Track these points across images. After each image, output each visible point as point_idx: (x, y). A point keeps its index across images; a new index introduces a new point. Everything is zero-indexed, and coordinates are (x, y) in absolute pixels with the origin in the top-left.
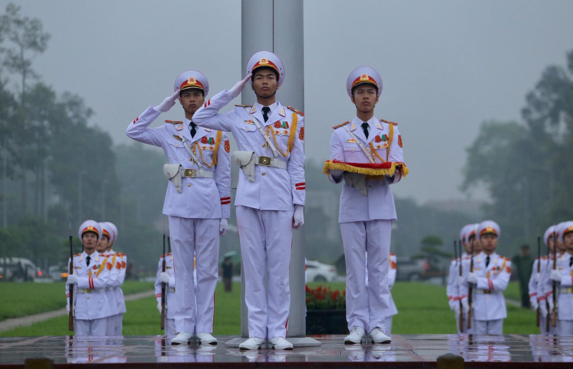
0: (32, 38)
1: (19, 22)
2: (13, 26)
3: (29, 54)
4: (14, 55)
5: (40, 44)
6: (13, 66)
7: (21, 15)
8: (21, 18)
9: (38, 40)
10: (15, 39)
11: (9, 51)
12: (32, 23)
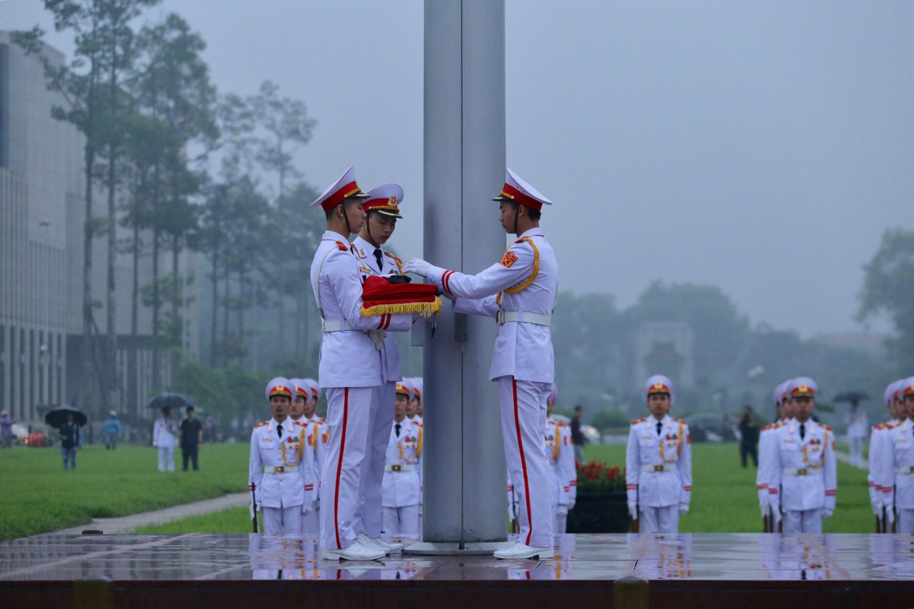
0: (294, 125)
1: (277, 105)
2: (269, 111)
3: (288, 146)
4: (270, 147)
5: (303, 133)
6: (269, 161)
7: (280, 95)
8: (280, 99)
9: (301, 127)
10: (272, 127)
11: (264, 143)
12: (293, 105)
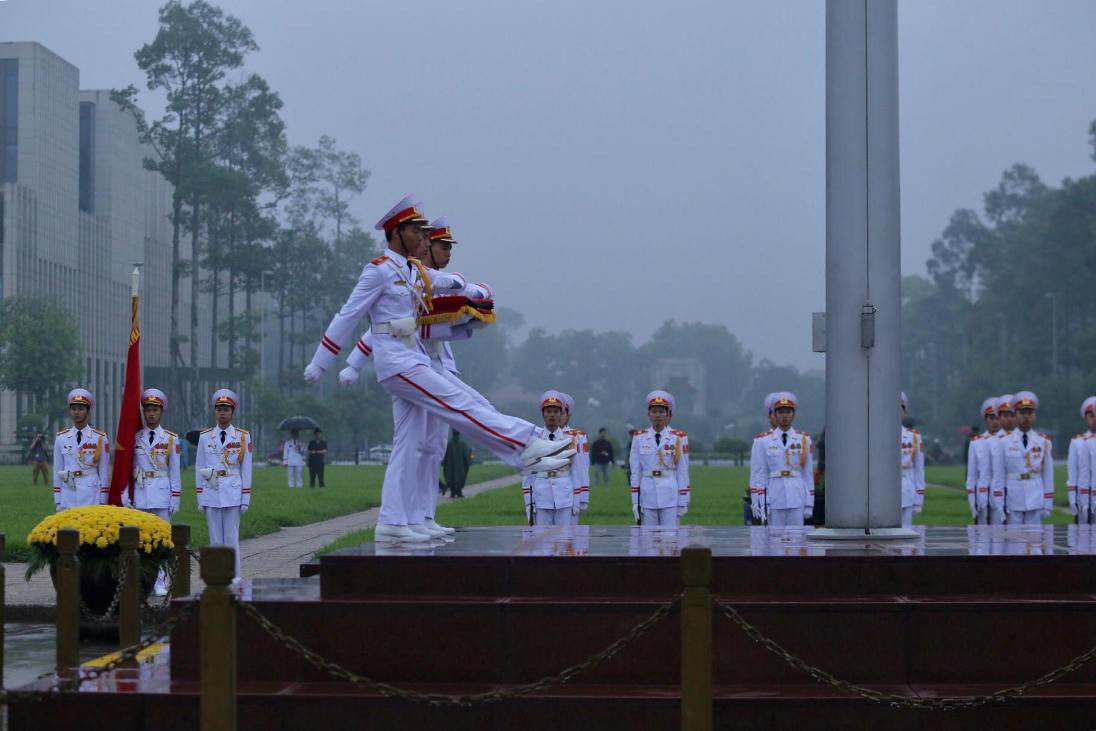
0: (349, 175)
1: (333, 158)
2: (326, 163)
3: (345, 195)
4: (327, 197)
5: (358, 183)
6: (327, 209)
7: (336, 149)
8: (336, 153)
9: (356, 177)
10: (330, 178)
11: (322, 192)
12: (348, 157)
